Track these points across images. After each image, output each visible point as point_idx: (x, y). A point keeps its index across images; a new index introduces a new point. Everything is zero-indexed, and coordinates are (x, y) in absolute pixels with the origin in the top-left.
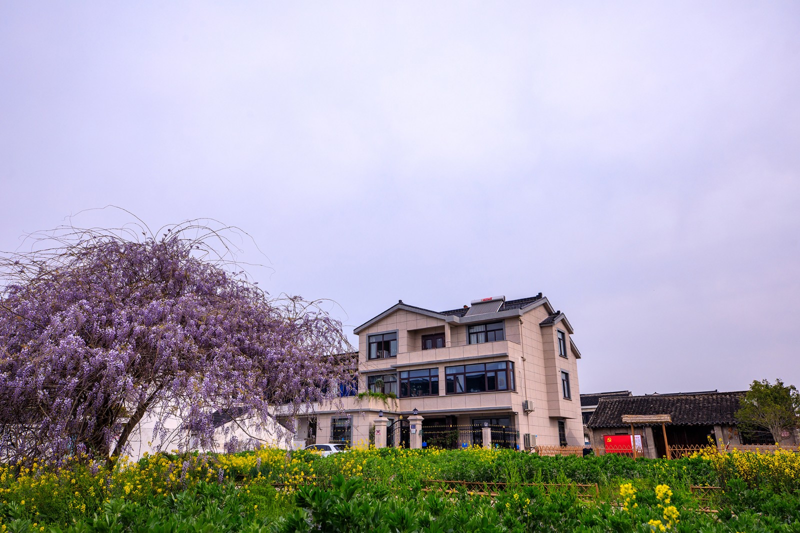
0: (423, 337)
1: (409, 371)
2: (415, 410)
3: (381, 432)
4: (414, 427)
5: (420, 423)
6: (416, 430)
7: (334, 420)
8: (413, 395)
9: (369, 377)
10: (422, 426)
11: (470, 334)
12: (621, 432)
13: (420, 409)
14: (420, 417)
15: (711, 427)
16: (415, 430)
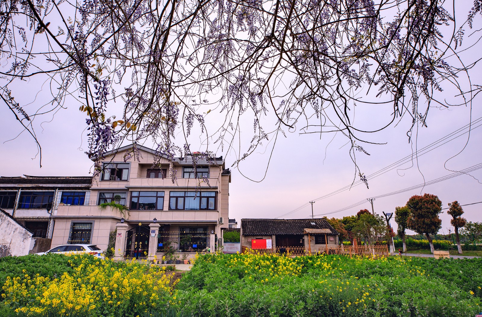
0: (148, 170)
1: (139, 192)
2: (155, 219)
3: (122, 235)
4: (154, 231)
5: (158, 229)
6: (156, 234)
7: (74, 224)
8: (141, 209)
9: (100, 193)
10: (159, 231)
11: (184, 172)
12: (259, 237)
13: (159, 219)
14: (158, 225)
15: (303, 236)
16: (154, 234)
